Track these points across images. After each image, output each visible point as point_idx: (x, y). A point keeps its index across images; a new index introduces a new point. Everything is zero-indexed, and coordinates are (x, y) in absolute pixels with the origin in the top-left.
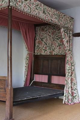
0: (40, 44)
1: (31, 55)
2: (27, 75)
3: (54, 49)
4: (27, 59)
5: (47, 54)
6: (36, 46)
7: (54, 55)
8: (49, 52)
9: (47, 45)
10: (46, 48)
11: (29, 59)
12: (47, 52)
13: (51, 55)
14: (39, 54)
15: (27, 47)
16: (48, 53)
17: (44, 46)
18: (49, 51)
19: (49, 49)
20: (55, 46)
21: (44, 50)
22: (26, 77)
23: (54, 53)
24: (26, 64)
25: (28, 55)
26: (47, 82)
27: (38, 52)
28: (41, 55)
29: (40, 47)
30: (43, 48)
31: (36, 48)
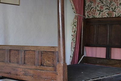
0: (92, 3)
1: (80, 19)
2: (74, 48)
3: (115, 9)
4: (75, 24)
5: (104, 17)
6: (87, 5)
7: (115, 17)
8: (107, 14)
9: (104, 3)
10: (101, 7)
11: (77, 24)
12: (104, 13)
13: (110, 17)
14: (91, 17)
15: (74, 7)
16: (105, 15)
17: (99, 6)
18: (107, 12)
19: (106, 9)
20: (116, 4)
21: (98, 10)
22: (73, 50)
23: (115, 14)
24: (73, 31)
25: (75, 18)
26: (105, 58)
27: (90, 14)
28: (94, 18)
29: (92, 6)
30: (97, 8)
31: (86, 9)
